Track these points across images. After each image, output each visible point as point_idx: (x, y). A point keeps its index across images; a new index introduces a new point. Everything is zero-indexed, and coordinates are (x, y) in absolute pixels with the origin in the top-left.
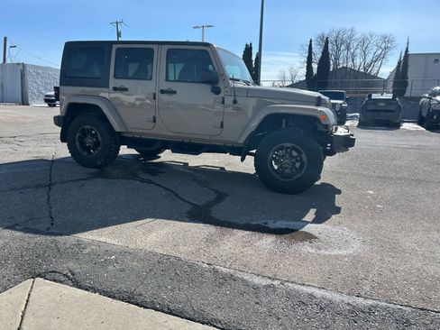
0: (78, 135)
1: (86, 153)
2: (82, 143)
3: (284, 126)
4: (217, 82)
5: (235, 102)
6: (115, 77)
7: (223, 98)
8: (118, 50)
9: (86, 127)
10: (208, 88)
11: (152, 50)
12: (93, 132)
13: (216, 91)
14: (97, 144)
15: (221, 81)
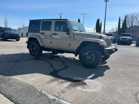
0: (31, 47)
1: (33, 52)
2: (33, 49)
3: (90, 45)
4: (69, 31)
5: (74, 37)
6: (41, 30)
7: (70, 36)
8: (42, 22)
9: (34, 44)
10: (66, 33)
11: (51, 22)
12: (36, 46)
13: (68, 34)
14: (36, 49)
15: (70, 31)
